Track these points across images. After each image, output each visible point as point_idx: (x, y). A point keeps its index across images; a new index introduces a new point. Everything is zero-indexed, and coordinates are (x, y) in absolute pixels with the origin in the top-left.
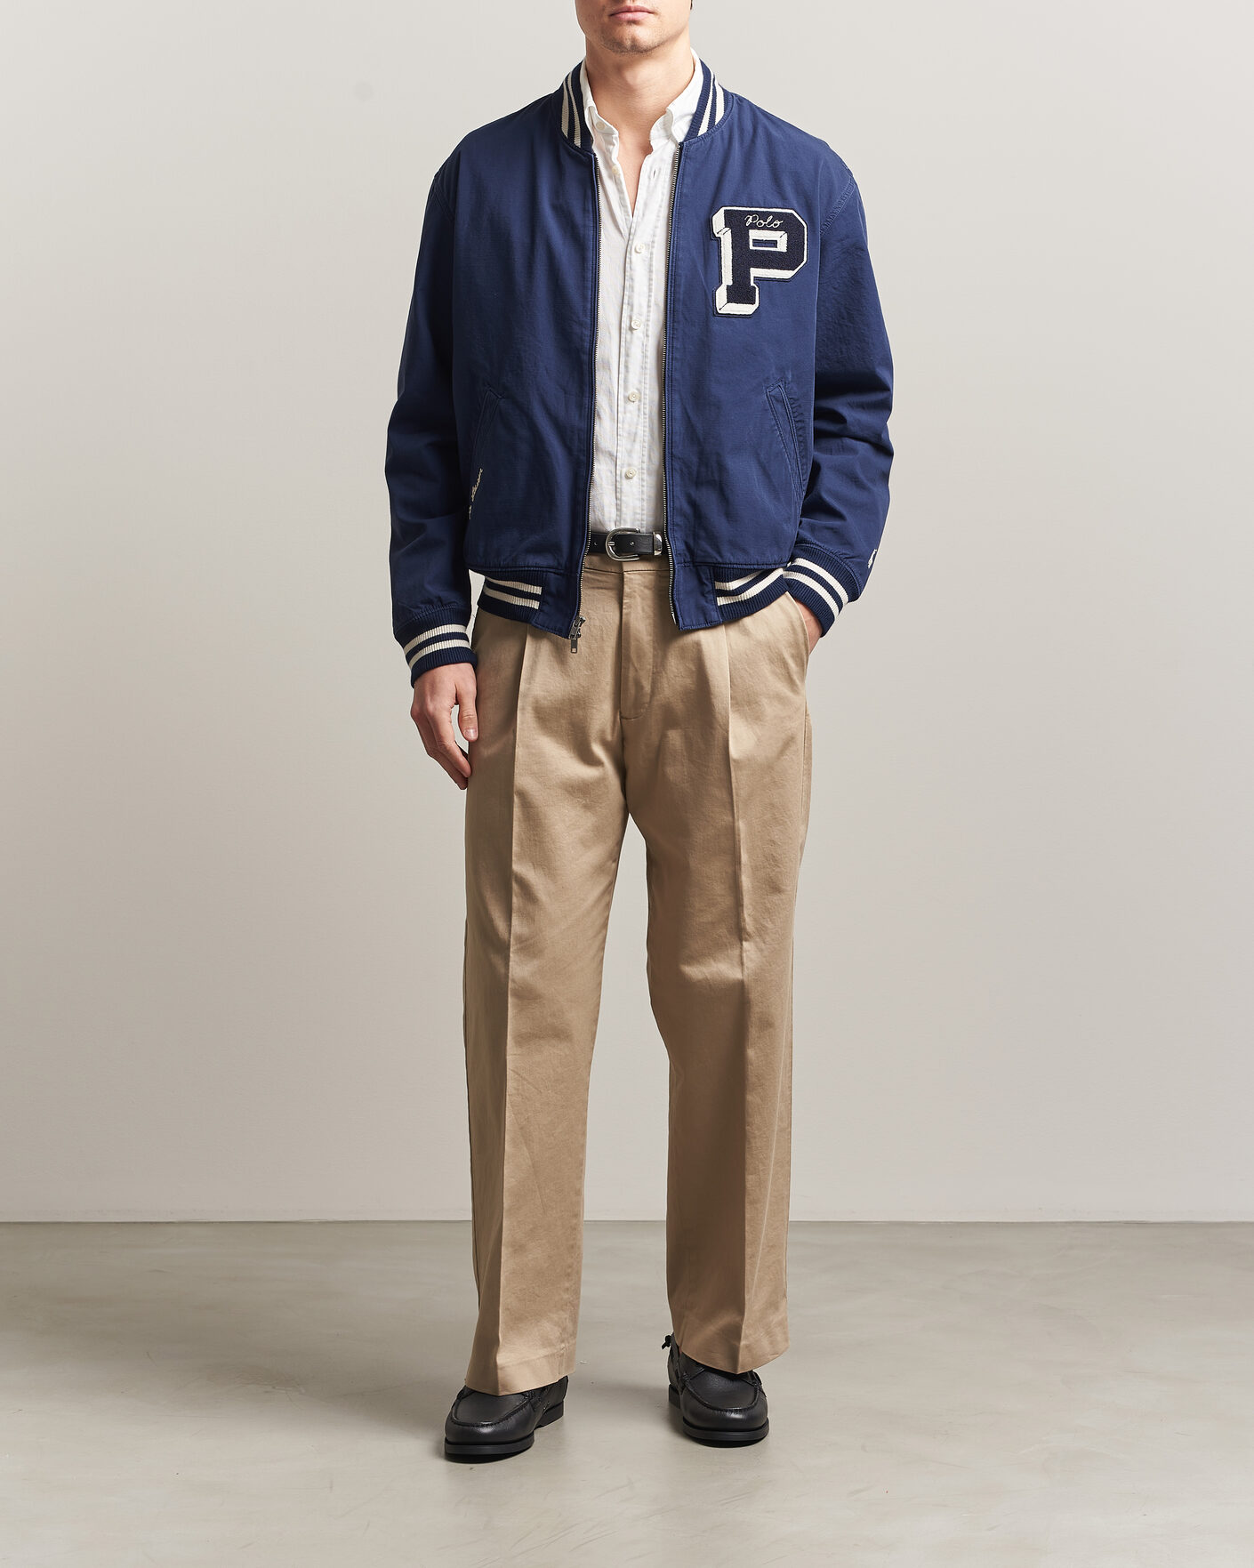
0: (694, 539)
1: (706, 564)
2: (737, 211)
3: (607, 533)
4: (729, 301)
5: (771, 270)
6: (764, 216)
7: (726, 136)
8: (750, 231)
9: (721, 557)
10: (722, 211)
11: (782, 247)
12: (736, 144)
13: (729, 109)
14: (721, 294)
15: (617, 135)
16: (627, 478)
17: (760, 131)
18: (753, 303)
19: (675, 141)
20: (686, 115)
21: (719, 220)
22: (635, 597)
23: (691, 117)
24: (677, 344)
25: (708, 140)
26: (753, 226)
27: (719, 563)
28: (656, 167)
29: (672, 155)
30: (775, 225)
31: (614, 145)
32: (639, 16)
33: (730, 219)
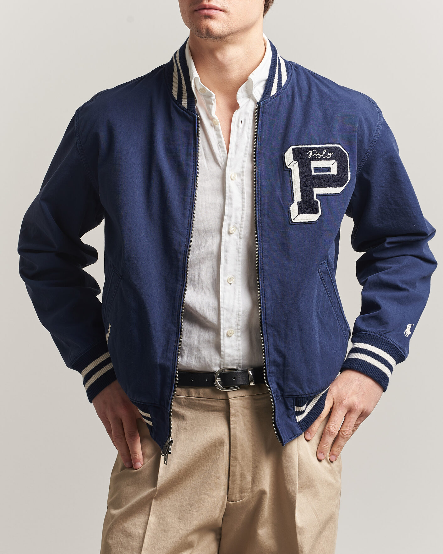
0: (284, 381)
1: (292, 396)
2: (301, 148)
3: (215, 372)
4: (300, 212)
5: (328, 188)
6: (320, 150)
7: (290, 94)
8: (311, 161)
9: (303, 390)
10: (290, 149)
11: (334, 171)
12: (297, 100)
13: (290, 74)
14: (294, 208)
15: (214, 98)
16: (228, 336)
17: (314, 89)
18: (317, 212)
19: (255, 100)
20: (262, 81)
21: (289, 156)
22: (238, 416)
23: (264, 83)
24: (266, 246)
25: (278, 98)
26: (313, 158)
27: (301, 395)
28: (242, 119)
29: (253, 110)
30: (328, 156)
31: (212, 104)
32: (213, 12)
33: (297, 155)
